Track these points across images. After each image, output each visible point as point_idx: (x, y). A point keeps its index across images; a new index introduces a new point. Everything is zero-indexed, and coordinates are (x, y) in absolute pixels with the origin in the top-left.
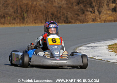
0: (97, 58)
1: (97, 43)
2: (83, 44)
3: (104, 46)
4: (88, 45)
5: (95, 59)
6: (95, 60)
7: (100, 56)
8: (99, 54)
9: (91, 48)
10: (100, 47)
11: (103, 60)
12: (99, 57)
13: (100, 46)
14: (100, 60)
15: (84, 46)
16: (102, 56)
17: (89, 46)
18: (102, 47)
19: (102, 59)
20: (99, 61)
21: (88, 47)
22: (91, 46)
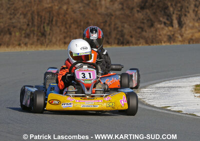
0: (174, 109)
1: (175, 81)
3: (187, 87)
4: (158, 85)
5: (169, 110)
6: (169, 112)
7: (178, 105)
8: (177, 102)
9: (163, 90)
10: (179, 89)
11: (185, 112)
12: (177, 107)
13: (180, 87)
14: (179, 112)
16: (182, 104)
17: (160, 88)
18: (184, 89)
19: (181, 111)
20: (177, 114)
21: (157, 88)
22: (164, 88)
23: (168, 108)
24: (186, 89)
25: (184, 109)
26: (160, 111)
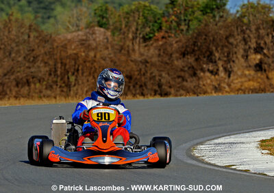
0: (240, 168)
1: (238, 135)
2: (206, 139)
3: (252, 142)
4: (216, 141)
5: (235, 169)
6: (235, 172)
7: (244, 163)
8: (242, 160)
9: (223, 146)
10: (242, 145)
11: (253, 172)
12: (243, 166)
13: (243, 143)
14: (246, 171)
15: (208, 142)
16: (249, 163)
18: (248, 145)
19: (249, 170)
20: (245, 173)
21: (216, 144)
22: (224, 144)
23: (233, 167)
24: (251, 145)
25: (251, 168)
26: (224, 170)
